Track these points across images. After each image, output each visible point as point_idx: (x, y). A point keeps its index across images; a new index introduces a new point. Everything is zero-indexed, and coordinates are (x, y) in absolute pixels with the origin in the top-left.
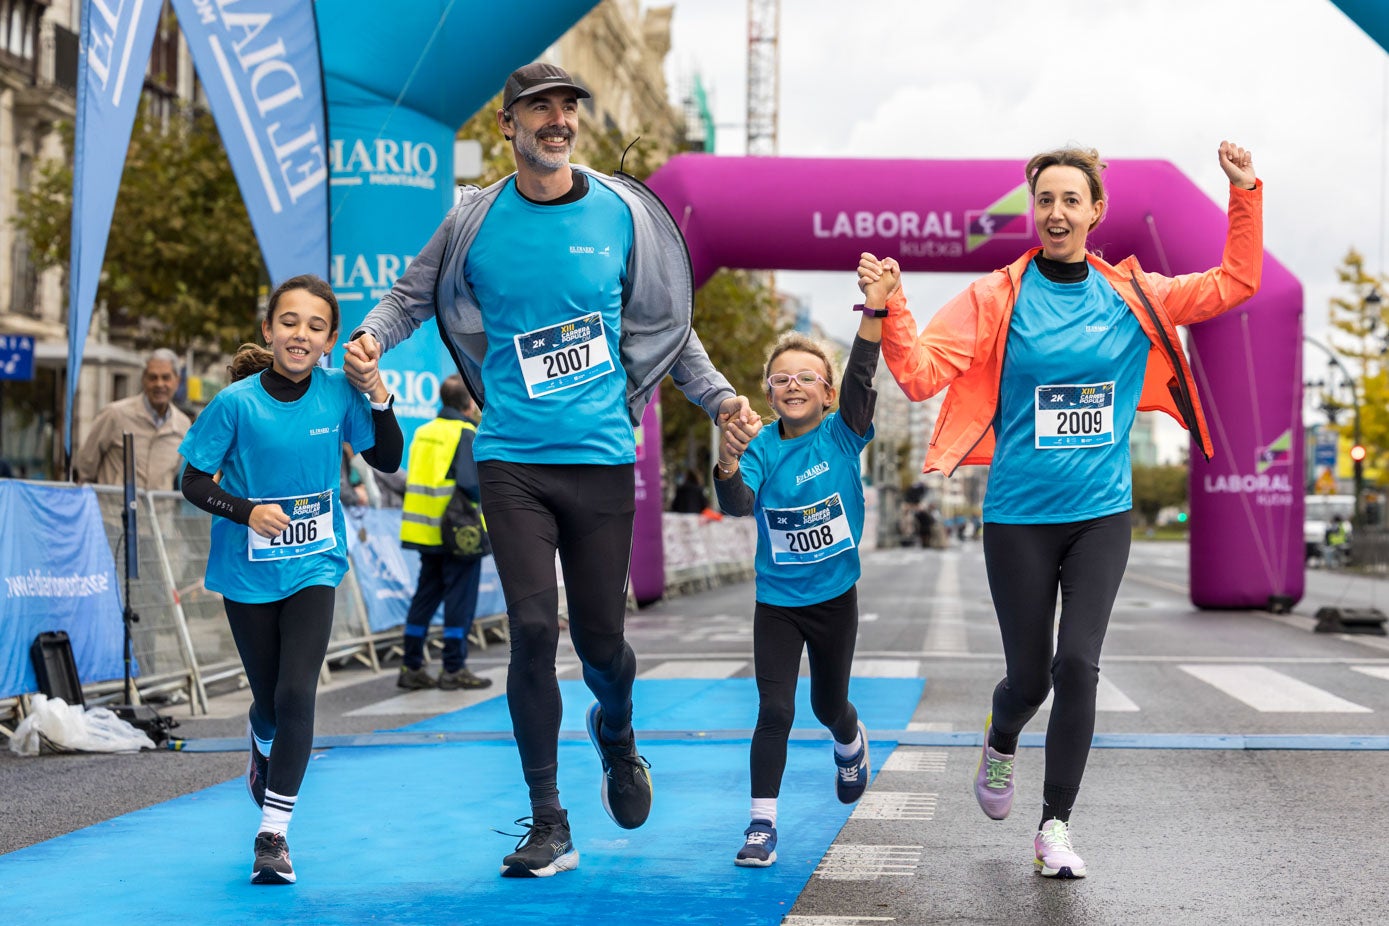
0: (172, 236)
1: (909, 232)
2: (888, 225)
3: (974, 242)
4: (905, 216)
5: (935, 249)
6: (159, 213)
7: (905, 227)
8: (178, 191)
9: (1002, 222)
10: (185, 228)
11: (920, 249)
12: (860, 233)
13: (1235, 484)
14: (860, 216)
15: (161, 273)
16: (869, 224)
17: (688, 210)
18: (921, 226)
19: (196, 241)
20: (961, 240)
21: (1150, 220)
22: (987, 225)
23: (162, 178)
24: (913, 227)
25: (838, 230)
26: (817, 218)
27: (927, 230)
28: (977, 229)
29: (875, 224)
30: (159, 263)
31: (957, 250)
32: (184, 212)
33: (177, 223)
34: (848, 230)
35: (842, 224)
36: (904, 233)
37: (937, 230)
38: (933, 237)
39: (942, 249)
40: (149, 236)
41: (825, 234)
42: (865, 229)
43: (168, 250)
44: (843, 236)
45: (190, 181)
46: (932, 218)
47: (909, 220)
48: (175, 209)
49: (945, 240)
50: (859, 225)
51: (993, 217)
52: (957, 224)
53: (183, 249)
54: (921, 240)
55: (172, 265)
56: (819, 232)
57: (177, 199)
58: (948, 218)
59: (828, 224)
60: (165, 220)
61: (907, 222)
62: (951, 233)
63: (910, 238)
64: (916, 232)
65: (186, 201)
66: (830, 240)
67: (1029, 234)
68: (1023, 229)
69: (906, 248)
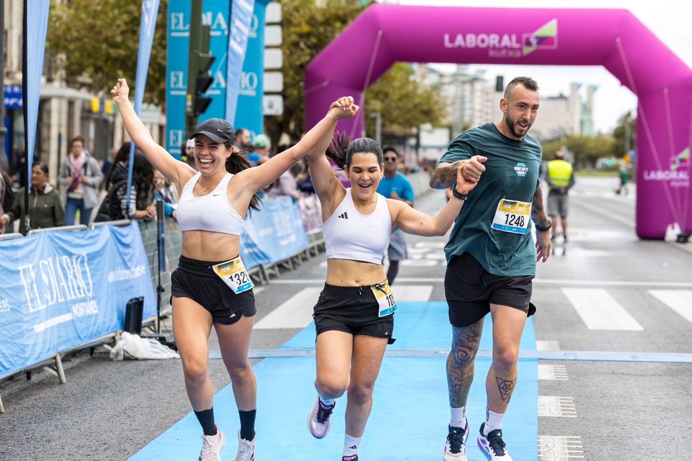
0: (116, 46)
1: (494, 45)
2: (483, 41)
3: (527, 50)
4: (492, 36)
5: (507, 54)
6: (109, 33)
7: (492, 42)
8: (118, 22)
9: (541, 40)
10: (123, 42)
11: (499, 53)
12: (469, 45)
13: (660, 175)
14: (469, 36)
15: (110, 63)
16: (473, 41)
17: (380, 33)
18: (500, 41)
19: (128, 48)
20: (521, 49)
21: (618, 40)
22: (534, 41)
23: (111, 14)
24: (496, 42)
25: (457, 43)
26: (447, 38)
27: (503, 44)
28: (528, 43)
29: (476, 40)
30: (108, 58)
31: (518, 54)
32: (123, 33)
33: (119, 39)
34: (462, 44)
35: (459, 41)
36: (491, 45)
37: (508, 44)
38: (506, 47)
39: (511, 54)
40: (104, 46)
41: (451, 45)
42: (471, 43)
43: (113, 52)
44: (460, 47)
45: (126, 17)
46: (506, 38)
47: (494, 39)
48: (118, 31)
49: (512, 49)
50: (468, 41)
51: (537, 38)
52: (519, 41)
53: (122, 52)
54: (500, 49)
55: (116, 59)
56: (447, 44)
57: (119, 26)
58: (514, 38)
59: (452, 40)
60: (113, 37)
61: (492, 40)
62: (515, 45)
63: (494, 48)
64: (497, 45)
65: (123, 27)
66: (453, 49)
67: (555, 46)
68: (552, 44)
69: (492, 53)
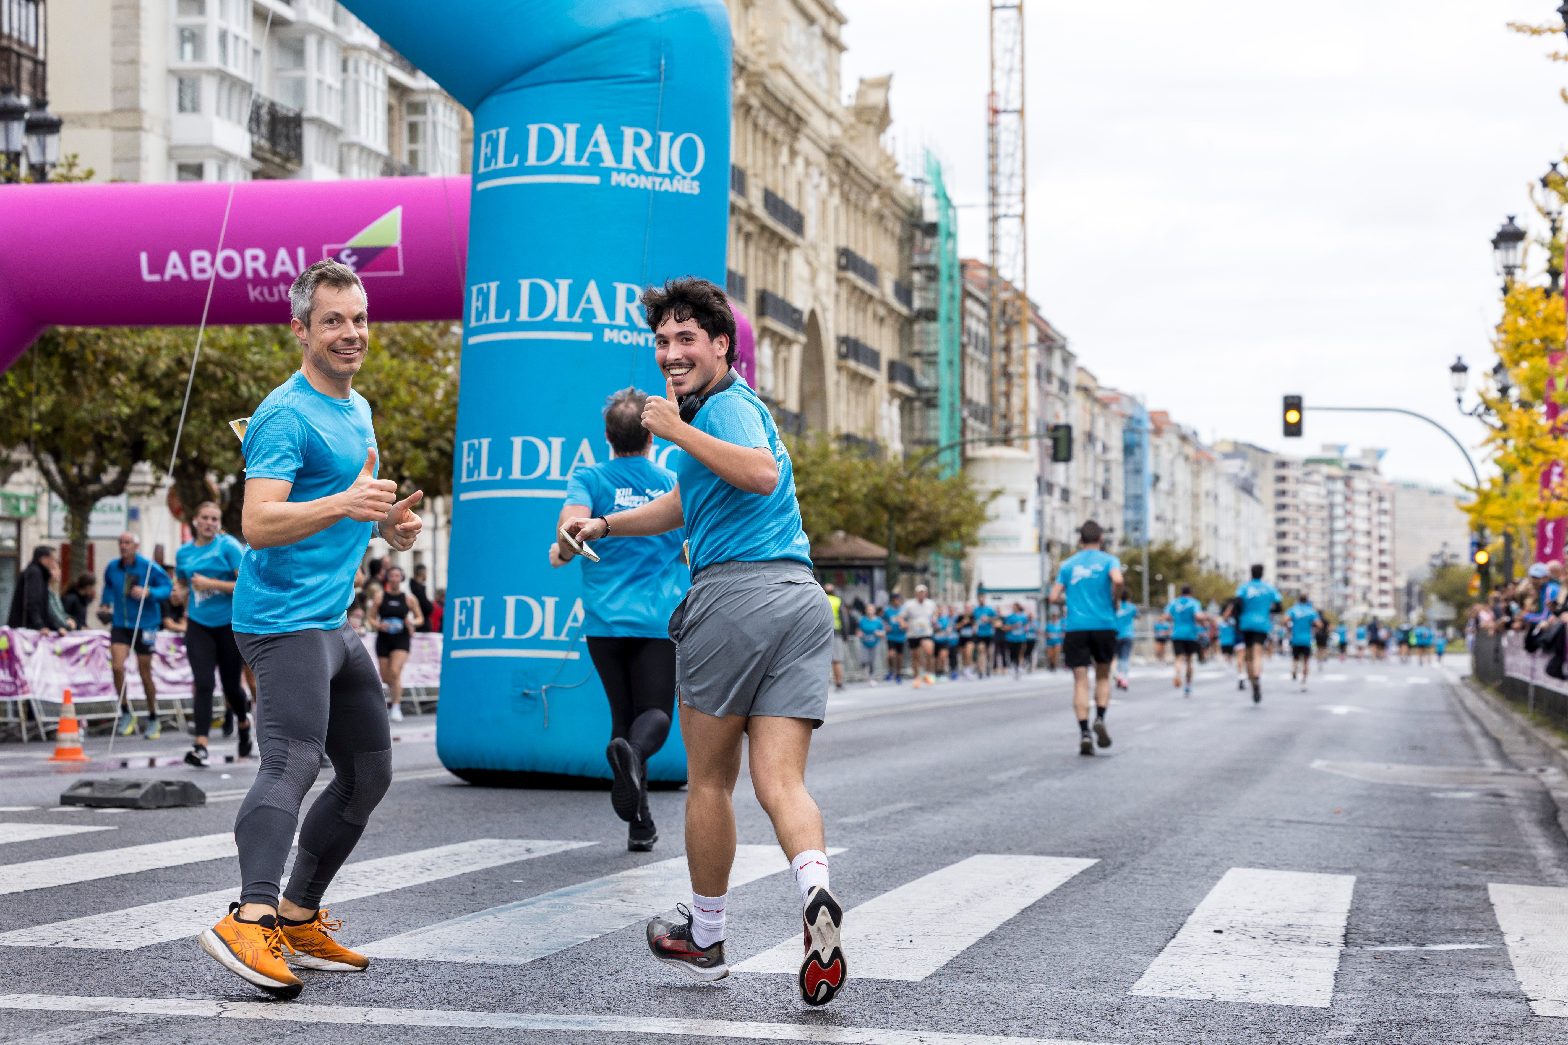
1: (256, 271)
2: (229, 264)
4: (249, 253)
7: (250, 265)
9: (366, 257)
11: (271, 294)
12: (196, 276)
14: (195, 255)
16: (206, 265)
18: (269, 265)
24: (260, 265)
25: (169, 273)
26: (144, 257)
27: (277, 269)
29: (213, 263)
34: (181, 272)
35: (174, 267)
36: (249, 274)
37: (289, 268)
38: (285, 278)
41: (156, 278)
42: (202, 271)
44: (176, 278)
50: (195, 265)
51: (355, 251)
52: (312, 262)
54: (271, 283)
56: (147, 276)
58: (301, 252)
59: (157, 266)
63: (257, 280)
64: (264, 273)
66: (162, 283)
67: (401, 272)
68: (396, 268)
69: (253, 294)
